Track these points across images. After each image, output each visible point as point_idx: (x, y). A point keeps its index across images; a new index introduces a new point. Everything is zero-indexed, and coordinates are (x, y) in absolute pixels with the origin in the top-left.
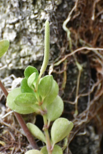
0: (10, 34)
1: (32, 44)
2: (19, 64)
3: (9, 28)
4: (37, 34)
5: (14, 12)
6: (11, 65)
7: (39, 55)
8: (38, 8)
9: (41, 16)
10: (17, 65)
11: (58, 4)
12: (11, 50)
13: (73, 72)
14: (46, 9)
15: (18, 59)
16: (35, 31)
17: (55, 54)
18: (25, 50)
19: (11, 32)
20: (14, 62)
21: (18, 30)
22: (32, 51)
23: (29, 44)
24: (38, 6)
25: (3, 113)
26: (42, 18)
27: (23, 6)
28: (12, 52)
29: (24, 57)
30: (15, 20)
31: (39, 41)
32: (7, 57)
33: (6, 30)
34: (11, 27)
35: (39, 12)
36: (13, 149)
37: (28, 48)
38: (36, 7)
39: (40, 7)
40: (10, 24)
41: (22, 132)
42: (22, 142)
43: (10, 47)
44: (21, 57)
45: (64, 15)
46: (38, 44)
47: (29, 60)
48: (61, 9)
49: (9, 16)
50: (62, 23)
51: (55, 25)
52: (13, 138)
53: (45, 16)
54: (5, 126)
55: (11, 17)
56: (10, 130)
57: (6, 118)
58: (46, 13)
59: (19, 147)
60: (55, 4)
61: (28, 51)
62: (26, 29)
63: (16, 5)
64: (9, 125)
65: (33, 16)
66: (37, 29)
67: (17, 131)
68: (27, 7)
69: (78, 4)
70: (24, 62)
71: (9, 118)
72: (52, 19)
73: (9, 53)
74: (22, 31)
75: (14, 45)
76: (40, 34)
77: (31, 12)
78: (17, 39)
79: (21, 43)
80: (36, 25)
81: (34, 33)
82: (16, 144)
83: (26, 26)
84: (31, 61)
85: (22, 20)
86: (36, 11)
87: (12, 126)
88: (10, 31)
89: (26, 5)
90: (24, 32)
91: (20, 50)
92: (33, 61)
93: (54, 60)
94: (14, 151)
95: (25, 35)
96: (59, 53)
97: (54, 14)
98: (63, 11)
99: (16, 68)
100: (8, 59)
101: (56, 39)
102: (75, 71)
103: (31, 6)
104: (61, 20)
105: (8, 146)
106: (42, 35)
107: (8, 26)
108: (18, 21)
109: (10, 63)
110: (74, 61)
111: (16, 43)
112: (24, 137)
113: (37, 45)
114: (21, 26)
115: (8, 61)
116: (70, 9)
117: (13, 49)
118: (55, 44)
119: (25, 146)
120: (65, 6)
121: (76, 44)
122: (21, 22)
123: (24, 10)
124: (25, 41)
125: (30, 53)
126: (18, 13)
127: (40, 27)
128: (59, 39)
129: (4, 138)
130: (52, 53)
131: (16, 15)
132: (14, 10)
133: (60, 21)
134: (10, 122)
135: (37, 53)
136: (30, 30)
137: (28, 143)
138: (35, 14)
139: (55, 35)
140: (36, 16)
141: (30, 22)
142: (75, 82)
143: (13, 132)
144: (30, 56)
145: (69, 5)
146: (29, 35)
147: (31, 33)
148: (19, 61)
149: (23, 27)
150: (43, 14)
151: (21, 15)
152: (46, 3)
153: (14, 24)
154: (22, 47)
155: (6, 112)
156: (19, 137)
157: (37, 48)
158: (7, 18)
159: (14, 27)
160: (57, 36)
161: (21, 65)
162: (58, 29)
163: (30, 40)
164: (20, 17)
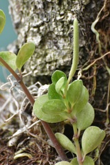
0: (34, 38)
1: (58, 48)
2: (45, 70)
3: (32, 31)
4: (64, 36)
5: (38, 14)
6: (36, 72)
7: (67, 59)
8: (64, 8)
9: (68, 17)
10: (42, 72)
11: (85, 4)
12: (36, 55)
13: (103, 77)
14: (73, 10)
15: (43, 65)
16: (61, 33)
17: (83, 58)
18: (51, 55)
19: (36, 36)
20: (39, 68)
21: (43, 33)
22: (59, 55)
23: (55, 47)
24: (64, 6)
25: (29, 123)
26: (69, 19)
27: (48, 7)
28: (37, 58)
29: (50, 63)
30: (40, 22)
31: (66, 44)
32: (32, 63)
33: (30, 34)
34: (35, 30)
35: (65, 13)
36: (40, 162)
37: (54, 53)
38: (62, 8)
39: (66, 8)
40: (35, 27)
41: (50, 143)
42: (50, 153)
43: (35, 52)
44: (46, 63)
45: (92, 16)
46: (65, 47)
47: (56, 65)
48: (89, 10)
49: (33, 18)
50: (91, 25)
51: (83, 26)
52: (40, 150)
53: (72, 17)
54: (31, 136)
55: (35, 19)
56: (37, 141)
57: (32, 128)
58: (74, 14)
59: (47, 159)
60: (82, 4)
61: (54, 55)
62: (51, 32)
63: (40, 6)
64: (35, 136)
65: (58, 18)
66: (63, 31)
67: (44, 142)
68: (53, 8)
69: (107, 4)
70: (50, 67)
71: (35, 129)
72: (80, 20)
73: (34, 58)
74: (47, 35)
75: (39, 50)
76: (67, 37)
77: (56, 14)
78: (42, 43)
79: (47, 47)
80: (63, 27)
81: (60, 36)
82: (43, 157)
83: (51, 29)
84: (57, 67)
85: (47, 22)
86: (62, 12)
87: (39, 137)
88: (34, 35)
89: (51, 6)
90: (50, 35)
91: (46, 55)
92: (60, 66)
93: (83, 65)
94: (42, 163)
95: (51, 38)
96: (88, 57)
97: (81, 15)
98: (91, 11)
99: (42, 74)
100: (33, 65)
101: (84, 42)
102: (106, 76)
103: (57, 6)
104: (89, 21)
105: (35, 159)
106: (69, 38)
107: (31, 29)
108: (43, 24)
109: (35, 69)
110: (104, 66)
111: (41, 48)
112: (52, 149)
113: (64, 49)
114: (46, 29)
115: (33, 68)
116: (98, 9)
117: (38, 53)
118: (84, 47)
119: (53, 158)
120: (93, 6)
121: (105, 47)
122: (47, 25)
123: (50, 11)
124: (50, 45)
125: (56, 57)
126: (42, 15)
127: (67, 29)
128: (87, 41)
129: (30, 149)
130: (81, 57)
131: (40, 17)
132: (38, 12)
133: (87, 23)
134: (37, 133)
135: (64, 58)
136: (56, 33)
137: (57, 155)
138: (61, 15)
139: (83, 38)
140: (62, 17)
141: (56, 24)
142: (105, 88)
143: (40, 144)
144: (56, 61)
145: (97, 5)
146: (55, 39)
147: (57, 36)
148: (45, 67)
149: (48, 29)
150: (70, 15)
151: (45, 16)
152: (72, 3)
153: (38, 27)
154: (47, 51)
155: (32, 123)
156: (47, 149)
157: (64, 52)
158: (31, 21)
159: (39, 29)
160: (86, 38)
161: (47, 71)
162: (86, 31)
163: (56, 44)
164: (45, 19)
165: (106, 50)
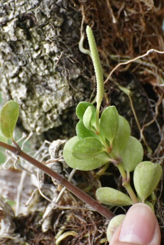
0: (18, 90)
1: (51, 90)
2: (48, 122)
3: (13, 83)
4: (51, 74)
5: (10, 60)
6: (38, 129)
7: (67, 99)
8: (36, 41)
9: (45, 49)
10: (46, 126)
11: (59, 25)
12: (29, 109)
13: (120, 101)
14: (47, 38)
15: (43, 118)
16: (46, 72)
17: (85, 89)
18: (47, 102)
19: (19, 87)
20: (40, 123)
21: (26, 80)
22: (56, 98)
23: (47, 91)
24: (35, 38)
25: (55, 194)
26: (47, 51)
27: (18, 47)
28: (32, 112)
29: (50, 112)
30: (16, 69)
31: (58, 82)
32: (29, 120)
33: (12, 88)
34: (15, 80)
35: (41, 46)
36: (88, 235)
37: (50, 97)
38: (34, 41)
39: (38, 39)
40: (13, 77)
41: (91, 208)
42: (95, 220)
43: (27, 106)
44: (46, 114)
45: (74, 35)
46: (59, 86)
47: (58, 112)
48: (67, 30)
49: (6, 67)
50: (77, 46)
51: (68, 53)
52: (83, 221)
53: (50, 47)
54: (65, 210)
55: (10, 67)
56: (73, 211)
57: (61, 199)
58: (50, 43)
59: (96, 228)
60: (56, 27)
61: (51, 101)
62: (35, 75)
63: (7, 50)
64: (68, 207)
65: (35, 55)
66: (48, 68)
67: (83, 210)
68: (24, 47)
69: (86, 12)
70: (52, 118)
71: (66, 198)
72: (61, 46)
73: (29, 114)
74: (32, 80)
75: (30, 102)
76: (56, 73)
77: (30, 51)
78: (30, 92)
79: (38, 95)
80: (45, 63)
81: (47, 75)
82: (89, 227)
83: (33, 72)
84: (60, 113)
85: (25, 66)
86: (36, 47)
87: (74, 206)
88: (16, 86)
89: (20, 44)
90: (35, 79)
91: (41, 104)
92: (63, 111)
93: (89, 97)
94: (91, 236)
95: (38, 82)
96: (91, 86)
97: (60, 40)
98: (71, 30)
99: (47, 129)
100: (31, 122)
101: (78, 71)
102: (123, 99)
103: (27, 42)
104: (74, 42)
105: (81, 234)
106: (59, 74)
107: (10, 81)
108: (20, 70)
109: (36, 126)
110: (116, 87)
111: (32, 99)
112: (95, 213)
113: (58, 89)
114: (27, 74)
115: (33, 126)
116: (78, 23)
117: (31, 106)
118: (80, 77)
119: (102, 224)
120: (70, 23)
121: (108, 64)
122: (25, 69)
123: (21, 51)
124: (41, 90)
125: (54, 102)
126: (15, 59)
127: (51, 64)
128: (82, 68)
129: (71, 225)
130: (82, 90)
131: (14, 62)
132: (9, 57)
133: (73, 45)
134: (70, 203)
135: (63, 99)
136: (41, 74)
137: (105, 218)
138: (37, 51)
139: (75, 66)
140: (39, 52)
141: (36, 64)
142: (129, 112)
143: (80, 213)
144: (56, 106)
145: (74, 20)
146: (42, 81)
147: (44, 77)
148: (46, 119)
149: (30, 74)
150: (46, 46)
151: (20, 60)
152: (43, 30)
153: (16, 75)
154: (41, 99)
155: (58, 192)
156: (89, 216)
157: (61, 92)
158: (6, 71)
159: (19, 78)
160: (78, 65)
161: (50, 123)
162: (75, 56)
163: (46, 86)
164: (20, 63)
165: (110, 67)
